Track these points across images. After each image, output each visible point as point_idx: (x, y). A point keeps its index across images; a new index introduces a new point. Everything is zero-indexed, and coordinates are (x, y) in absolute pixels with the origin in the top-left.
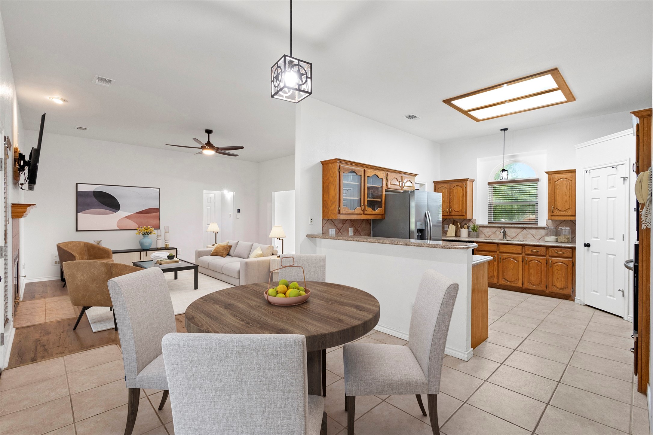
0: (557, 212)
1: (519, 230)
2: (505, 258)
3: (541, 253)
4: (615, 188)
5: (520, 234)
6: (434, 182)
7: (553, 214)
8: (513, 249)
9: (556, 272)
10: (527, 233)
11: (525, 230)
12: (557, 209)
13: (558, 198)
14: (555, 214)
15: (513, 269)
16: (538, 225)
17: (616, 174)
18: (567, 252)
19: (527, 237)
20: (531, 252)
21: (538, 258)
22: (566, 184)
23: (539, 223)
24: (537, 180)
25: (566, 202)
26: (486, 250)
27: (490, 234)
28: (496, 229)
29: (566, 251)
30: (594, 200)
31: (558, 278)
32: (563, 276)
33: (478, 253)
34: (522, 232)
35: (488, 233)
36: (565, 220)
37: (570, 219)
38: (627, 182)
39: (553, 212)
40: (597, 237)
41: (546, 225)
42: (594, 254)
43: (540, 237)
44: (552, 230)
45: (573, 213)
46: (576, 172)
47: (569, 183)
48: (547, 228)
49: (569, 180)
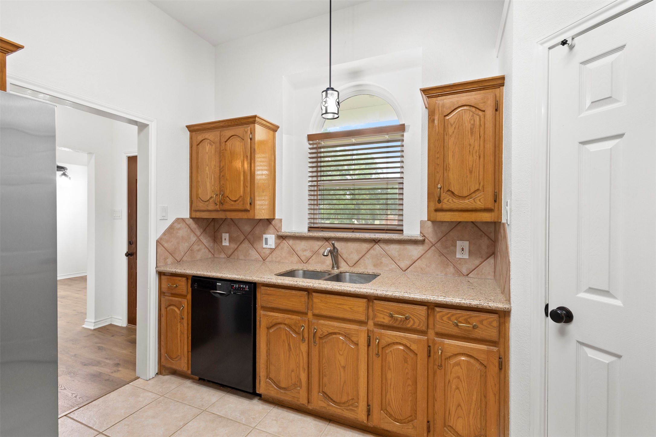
0: (450, 201)
1: (365, 246)
2: (325, 334)
3: (414, 323)
5: (368, 256)
6: (192, 129)
7: (439, 206)
8: (345, 307)
9: (454, 387)
10: (381, 254)
11: (377, 246)
12: (449, 190)
13: (452, 161)
14: (445, 206)
15: (344, 367)
16: (405, 232)
18: (485, 323)
19: (381, 263)
20: (390, 319)
21: (407, 339)
22: (472, 122)
23: (405, 228)
24: (402, 128)
25: (471, 172)
26: (281, 307)
27: (308, 254)
28: (320, 243)
29: (481, 322)
31: (459, 405)
32: (474, 398)
33: (264, 315)
34: (372, 252)
35: (305, 253)
36: (460, 222)
37: (473, 221)
39: (439, 201)
40: (608, 292)
41: (421, 233)
42: (589, 355)
43: (408, 263)
44: (434, 245)
45: (489, 204)
46: (503, 85)
47: (477, 118)
48: (422, 242)
49: (478, 111)
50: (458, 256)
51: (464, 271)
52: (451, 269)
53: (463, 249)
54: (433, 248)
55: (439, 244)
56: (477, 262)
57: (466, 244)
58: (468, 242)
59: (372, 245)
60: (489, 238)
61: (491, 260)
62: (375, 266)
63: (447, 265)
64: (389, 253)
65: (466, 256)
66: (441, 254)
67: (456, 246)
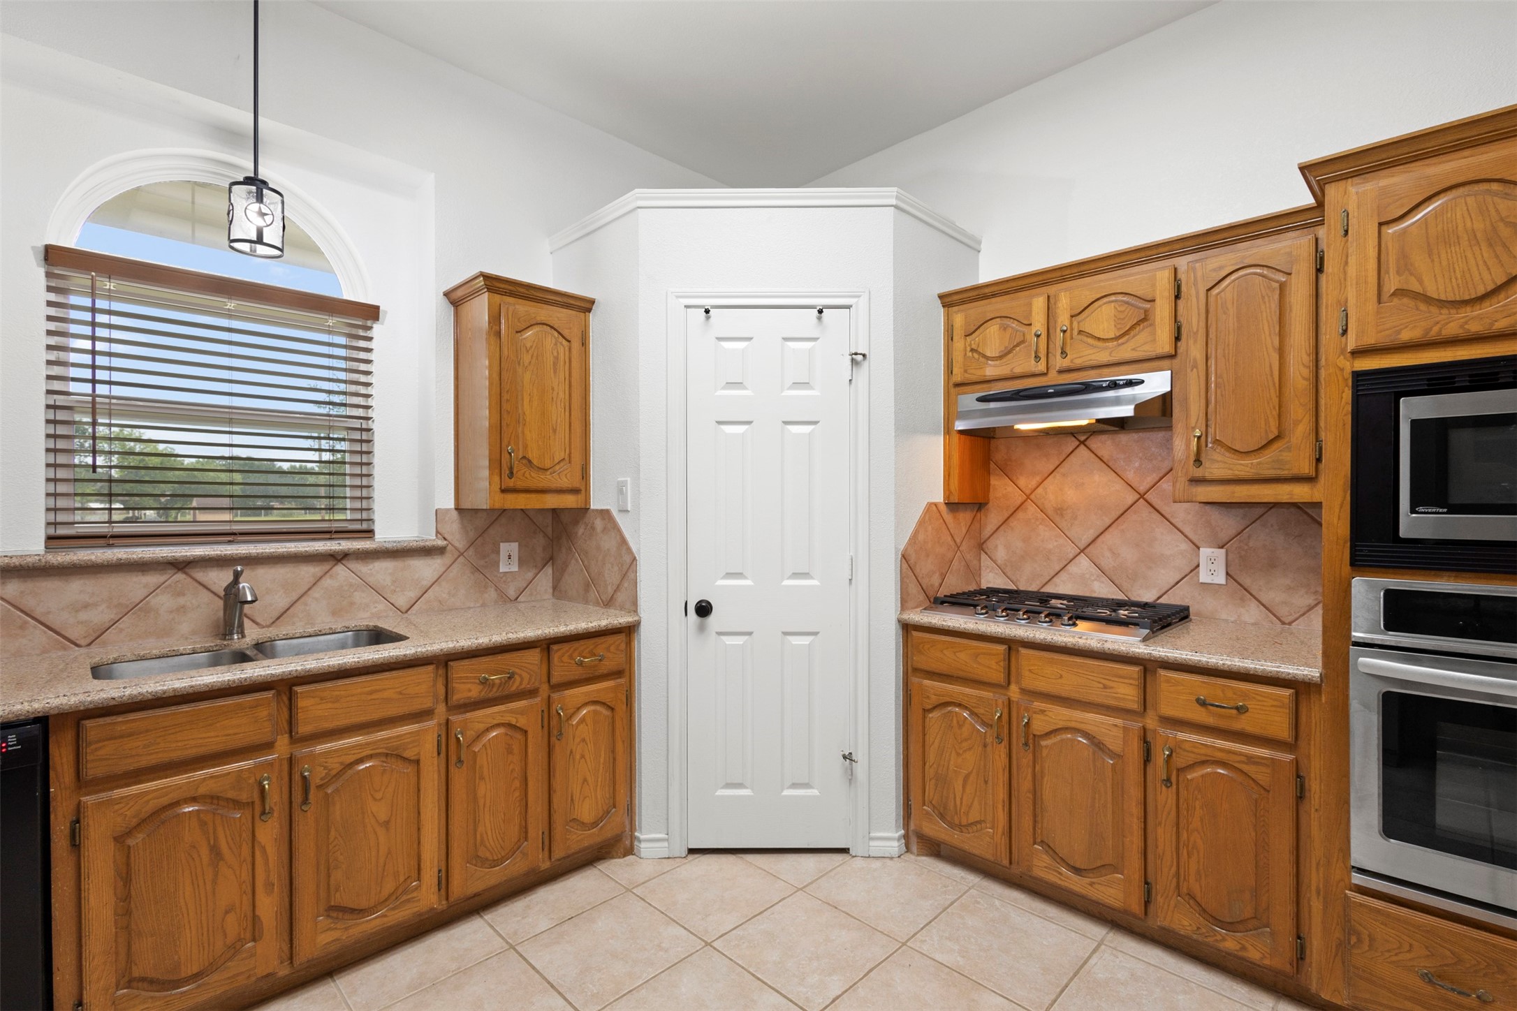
0: (527, 475)
1: (308, 572)
2: (334, 772)
3: (522, 679)
4: (814, 388)
5: (316, 593)
7: (511, 483)
8: (386, 694)
9: (578, 757)
10: (351, 585)
11: (340, 569)
12: (524, 457)
13: (528, 410)
14: (520, 484)
15: (386, 824)
16: (377, 536)
17: (815, 339)
18: (612, 648)
19: (352, 604)
20: (481, 687)
21: (511, 711)
23: (378, 528)
24: (371, 313)
25: (552, 431)
26: (175, 755)
27: (99, 616)
28: (152, 579)
29: (608, 649)
30: (725, 427)
31: (585, 780)
32: (602, 760)
33: (100, 804)
34: (327, 582)
35: (83, 616)
36: (507, 510)
38: (862, 374)
39: (511, 475)
40: (741, 574)
41: (437, 532)
42: (727, 643)
43: (412, 594)
44: (462, 554)
45: (576, 482)
46: (589, 310)
47: (561, 350)
48: (440, 551)
49: (561, 339)
50: (503, 568)
51: (512, 593)
52: (492, 594)
53: (510, 557)
54: (461, 559)
55: (471, 552)
56: (530, 575)
57: (514, 547)
58: (517, 544)
59: (326, 567)
60: (545, 535)
61: (549, 570)
62: (335, 613)
63: (486, 587)
64: (370, 580)
65: (515, 568)
66: (476, 570)
67: (498, 552)
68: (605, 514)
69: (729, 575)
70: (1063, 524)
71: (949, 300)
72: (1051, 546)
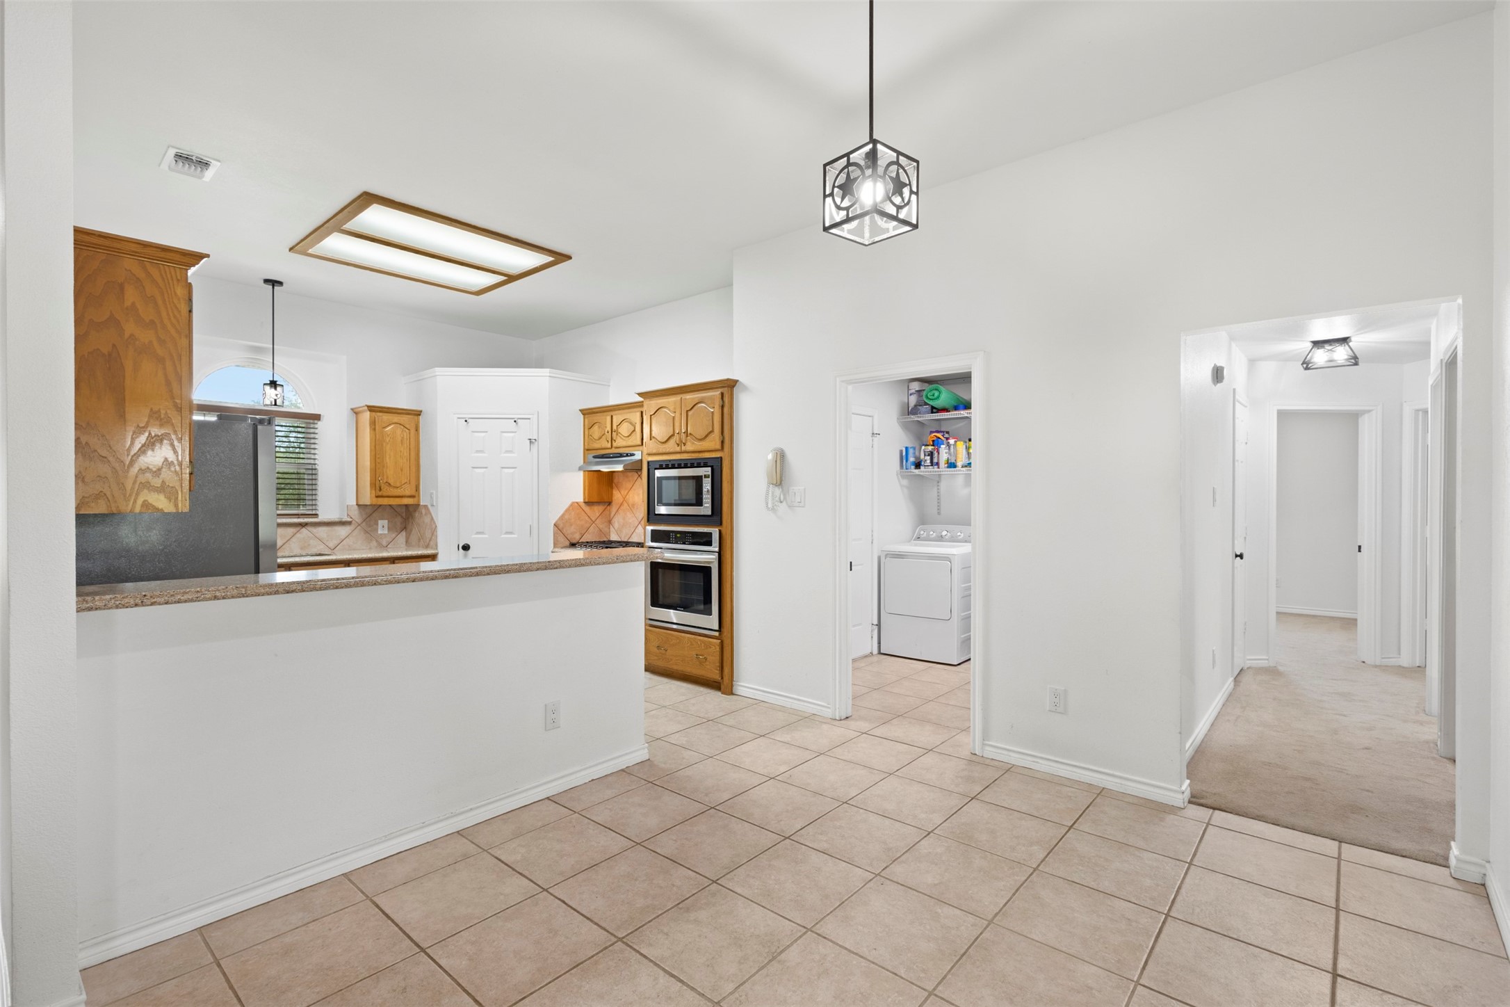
0: (387, 490)
1: (291, 530)
4: (514, 453)
5: (294, 540)
7: (380, 494)
10: (309, 537)
11: (304, 530)
12: (387, 482)
13: (389, 461)
14: (385, 494)
16: (320, 517)
17: (515, 432)
19: (309, 545)
22: (401, 436)
23: (320, 513)
24: (317, 417)
25: (402, 470)
30: (475, 470)
34: (298, 535)
36: (381, 505)
38: (535, 447)
39: (380, 490)
40: (483, 532)
41: (348, 515)
43: (336, 542)
44: (359, 525)
45: (413, 492)
46: (420, 415)
47: (405, 434)
48: (349, 523)
49: (405, 429)
50: (380, 532)
51: (384, 543)
52: (374, 543)
53: (383, 527)
54: (359, 527)
55: (364, 524)
56: (394, 535)
57: (385, 522)
58: (387, 521)
59: (298, 529)
60: (402, 517)
61: (404, 533)
62: (302, 549)
63: (371, 540)
64: (317, 535)
65: (386, 532)
66: (366, 532)
67: (377, 525)
68: (426, 507)
69: (478, 533)
70: (634, 511)
71: (586, 412)
72: (630, 521)
